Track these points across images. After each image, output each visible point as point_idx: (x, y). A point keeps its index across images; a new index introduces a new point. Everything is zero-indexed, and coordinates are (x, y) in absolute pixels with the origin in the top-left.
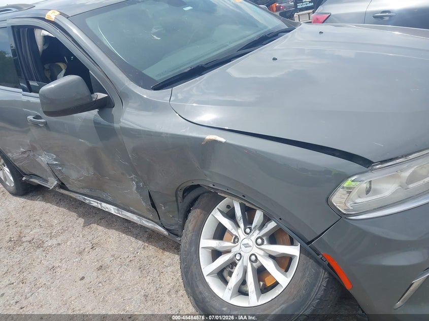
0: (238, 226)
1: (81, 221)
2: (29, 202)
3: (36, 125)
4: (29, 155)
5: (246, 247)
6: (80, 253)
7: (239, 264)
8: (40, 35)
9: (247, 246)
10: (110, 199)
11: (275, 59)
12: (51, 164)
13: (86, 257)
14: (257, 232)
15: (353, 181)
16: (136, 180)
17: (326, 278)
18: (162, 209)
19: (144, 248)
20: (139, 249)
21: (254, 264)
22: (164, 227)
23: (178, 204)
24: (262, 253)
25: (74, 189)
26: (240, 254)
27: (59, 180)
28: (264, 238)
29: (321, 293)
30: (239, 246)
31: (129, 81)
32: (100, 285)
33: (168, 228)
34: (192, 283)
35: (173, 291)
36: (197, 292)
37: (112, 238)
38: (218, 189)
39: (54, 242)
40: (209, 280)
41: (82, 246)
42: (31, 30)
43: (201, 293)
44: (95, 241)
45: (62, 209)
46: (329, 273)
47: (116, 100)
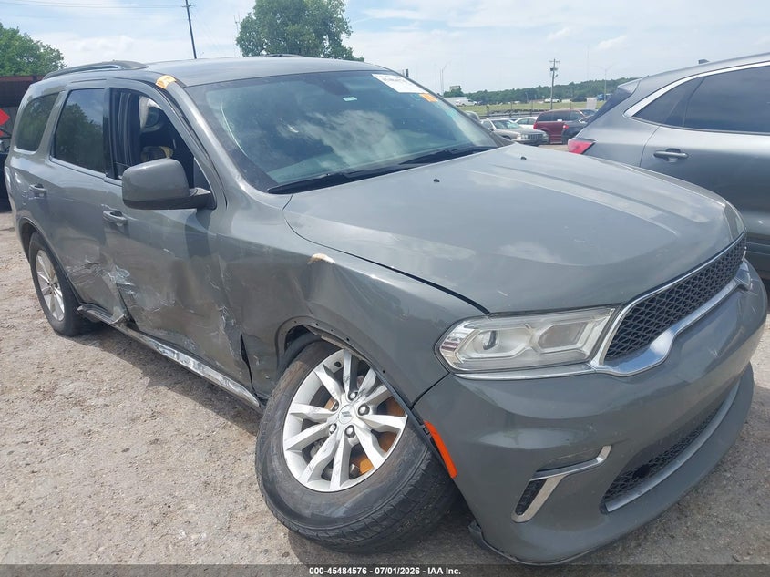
0: (343, 389)
1: (147, 380)
2: (79, 346)
3: (112, 224)
4: (94, 272)
5: (345, 416)
6: (133, 420)
7: (331, 436)
8: (145, 104)
9: (346, 414)
10: (192, 348)
11: (436, 181)
12: (121, 285)
13: (139, 426)
14: (364, 397)
15: (465, 327)
16: (227, 314)
17: (427, 460)
18: (256, 364)
19: (224, 428)
20: (216, 427)
21: (349, 439)
22: (255, 395)
23: (278, 361)
24: (362, 424)
25: (147, 331)
26: (336, 425)
27: (128, 312)
28: (370, 407)
29: (417, 478)
30: (336, 415)
31: (240, 177)
32: (149, 462)
33: (260, 396)
34: (266, 457)
35: (245, 484)
36: (269, 469)
37: (184, 411)
38: (323, 331)
39: (101, 401)
40: (289, 456)
41: (138, 413)
42: (135, 97)
43: (273, 470)
44: (158, 409)
45: (124, 362)
46: (433, 455)
47: (219, 200)
